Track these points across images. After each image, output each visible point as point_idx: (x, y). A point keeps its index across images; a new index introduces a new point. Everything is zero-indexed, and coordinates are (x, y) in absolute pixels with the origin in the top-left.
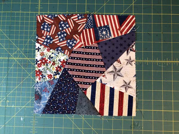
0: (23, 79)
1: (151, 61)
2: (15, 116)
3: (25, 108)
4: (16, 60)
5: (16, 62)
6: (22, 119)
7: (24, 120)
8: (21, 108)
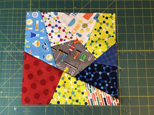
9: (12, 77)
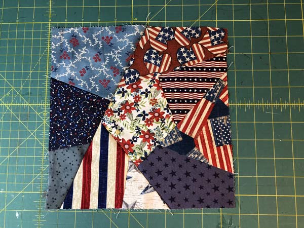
0: (20, 141)
1: (252, 104)
2: (5, 210)
3: (23, 194)
4: (8, 108)
5: (8, 111)
6: (17, 215)
7: (21, 216)
8: (15, 194)
9: (13, 155)
